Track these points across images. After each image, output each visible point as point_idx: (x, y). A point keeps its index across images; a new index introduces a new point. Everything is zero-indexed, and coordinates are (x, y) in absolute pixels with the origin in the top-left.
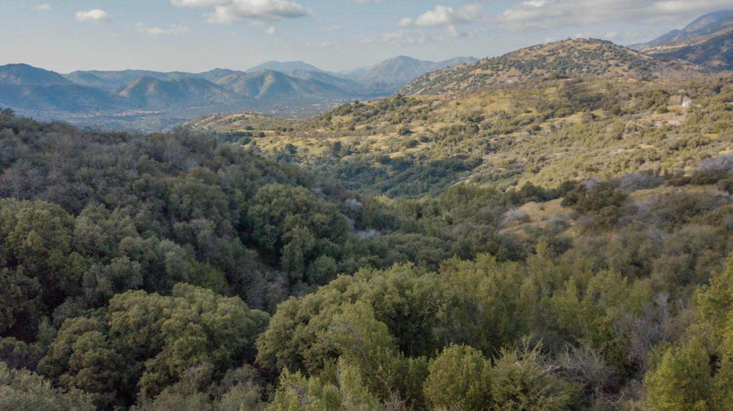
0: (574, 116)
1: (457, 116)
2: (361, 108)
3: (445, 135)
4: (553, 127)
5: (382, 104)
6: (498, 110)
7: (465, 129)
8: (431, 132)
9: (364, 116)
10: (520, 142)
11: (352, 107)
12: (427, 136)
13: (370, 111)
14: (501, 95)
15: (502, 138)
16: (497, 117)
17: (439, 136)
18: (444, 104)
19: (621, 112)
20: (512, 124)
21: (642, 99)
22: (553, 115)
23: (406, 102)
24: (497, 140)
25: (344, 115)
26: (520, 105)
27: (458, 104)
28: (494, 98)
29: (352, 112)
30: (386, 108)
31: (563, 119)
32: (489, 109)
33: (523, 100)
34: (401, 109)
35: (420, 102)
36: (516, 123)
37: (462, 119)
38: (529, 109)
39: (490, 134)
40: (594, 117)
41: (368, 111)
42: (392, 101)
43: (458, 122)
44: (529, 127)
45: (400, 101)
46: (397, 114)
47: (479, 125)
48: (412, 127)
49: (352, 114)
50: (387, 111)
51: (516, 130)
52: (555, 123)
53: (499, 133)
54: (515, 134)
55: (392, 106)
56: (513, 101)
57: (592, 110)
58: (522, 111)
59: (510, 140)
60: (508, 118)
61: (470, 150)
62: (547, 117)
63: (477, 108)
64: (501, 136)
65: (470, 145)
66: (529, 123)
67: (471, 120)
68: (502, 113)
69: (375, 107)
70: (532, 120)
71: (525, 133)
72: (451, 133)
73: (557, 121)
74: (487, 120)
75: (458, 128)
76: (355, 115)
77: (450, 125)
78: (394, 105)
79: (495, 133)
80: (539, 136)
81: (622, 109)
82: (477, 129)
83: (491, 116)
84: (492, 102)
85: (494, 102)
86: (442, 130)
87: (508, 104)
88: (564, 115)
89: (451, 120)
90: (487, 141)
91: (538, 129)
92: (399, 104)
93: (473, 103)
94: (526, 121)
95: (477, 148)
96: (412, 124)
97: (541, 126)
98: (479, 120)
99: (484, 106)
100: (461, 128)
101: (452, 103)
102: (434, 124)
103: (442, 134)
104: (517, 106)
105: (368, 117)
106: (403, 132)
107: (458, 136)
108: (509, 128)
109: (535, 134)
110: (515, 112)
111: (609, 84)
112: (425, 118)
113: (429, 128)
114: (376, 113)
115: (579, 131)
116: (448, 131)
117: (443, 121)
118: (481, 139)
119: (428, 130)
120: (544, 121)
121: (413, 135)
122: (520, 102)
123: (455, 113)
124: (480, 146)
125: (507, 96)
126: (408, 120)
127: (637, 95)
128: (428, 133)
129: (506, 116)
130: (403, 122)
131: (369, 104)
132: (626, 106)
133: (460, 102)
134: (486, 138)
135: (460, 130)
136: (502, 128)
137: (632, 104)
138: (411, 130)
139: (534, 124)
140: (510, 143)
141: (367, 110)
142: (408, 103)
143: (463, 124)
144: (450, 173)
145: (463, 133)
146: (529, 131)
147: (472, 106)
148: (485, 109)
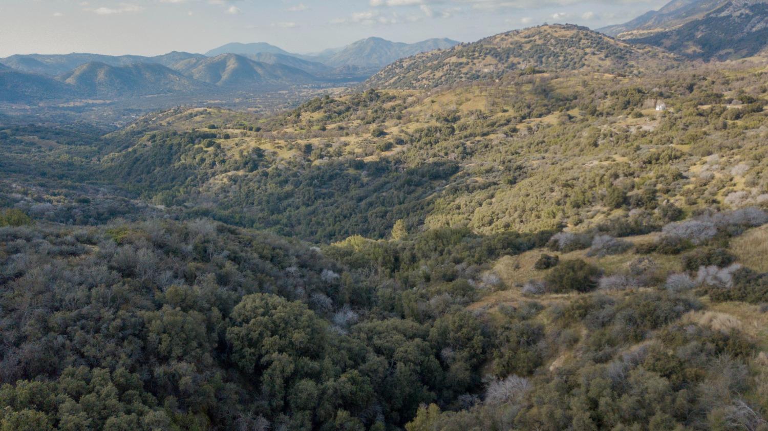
0: (550, 116)
1: (432, 116)
2: (332, 104)
3: (420, 136)
4: (530, 129)
5: (354, 99)
6: (474, 109)
7: (440, 131)
8: (406, 133)
9: (335, 112)
10: (497, 145)
11: (322, 103)
12: (402, 137)
13: (342, 108)
14: (477, 92)
15: (479, 141)
16: (473, 117)
17: (414, 138)
18: (419, 101)
19: (597, 113)
20: (488, 126)
21: (618, 98)
22: (529, 115)
23: (378, 97)
24: (473, 143)
25: (313, 111)
26: (496, 104)
27: (433, 102)
28: (470, 96)
29: (322, 108)
30: (358, 104)
31: (540, 119)
32: (465, 108)
33: (499, 98)
34: (376, 104)
35: (394, 98)
36: (493, 125)
37: (437, 120)
38: (505, 108)
39: (466, 137)
40: (570, 117)
41: (340, 107)
42: (364, 95)
43: (434, 123)
44: (506, 128)
45: (373, 96)
46: (370, 112)
47: (455, 126)
48: (386, 128)
49: (323, 110)
50: (360, 107)
51: (493, 132)
52: (532, 125)
53: (475, 135)
54: (492, 136)
55: (365, 101)
56: (489, 99)
57: (568, 110)
58: (498, 110)
59: (486, 142)
60: (485, 118)
61: (446, 154)
62: (524, 118)
63: (453, 107)
64: (478, 138)
65: (446, 148)
66: (506, 124)
67: (446, 120)
68: (478, 112)
69: (347, 102)
70: (508, 121)
71: (501, 136)
72: (427, 135)
73: (534, 122)
74: (462, 120)
75: (434, 130)
76: (325, 112)
77: (426, 126)
78: (367, 100)
79: (471, 135)
80: (515, 138)
81: (598, 109)
82: (453, 130)
83: (468, 115)
84: (468, 100)
85: (470, 100)
86: (417, 131)
87: (484, 102)
88: (540, 116)
89: (426, 120)
90: (463, 144)
91: (515, 130)
92: (371, 100)
93: (448, 101)
94: (502, 122)
95: (453, 152)
96: (386, 124)
97: (518, 127)
98: (455, 119)
99: (460, 104)
100: (437, 129)
101: (427, 100)
102: (408, 124)
103: (417, 135)
104: (493, 105)
105: (339, 113)
106: (377, 134)
107: (433, 138)
108: (486, 130)
109: (512, 136)
110: (491, 111)
111: (585, 81)
112: (399, 118)
113: (404, 129)
114: (348, 109)
115: (555, 134)
116: (423, 133)
117: (417, 121)
118: (457, 142)
119: (402, 131)
120: (521, 122)
121: (388, 137)
122: (497, 100)
123: (430, 112)
124: (456, 150)
125: (482, 94)
126: (381, 119)
127: (613, 94)
128: (403, 134)
129: (482, 116)
130: (376, 121)
131: (340, 99)
132: (602, 105)
133: (435, 99)
134: (462, 141)
135: (436, 131)
136: (479, 130)
137: (608, 102)
138: (385, 131)
139: (511, 126)
140: (486, 146)
141: (338, 106)
142: (381, 99)
143: (438, 125)
144: (426, 182)
145: (438, 134)
146: (506, 133)
147: (447, 104)
148: (461, 107)
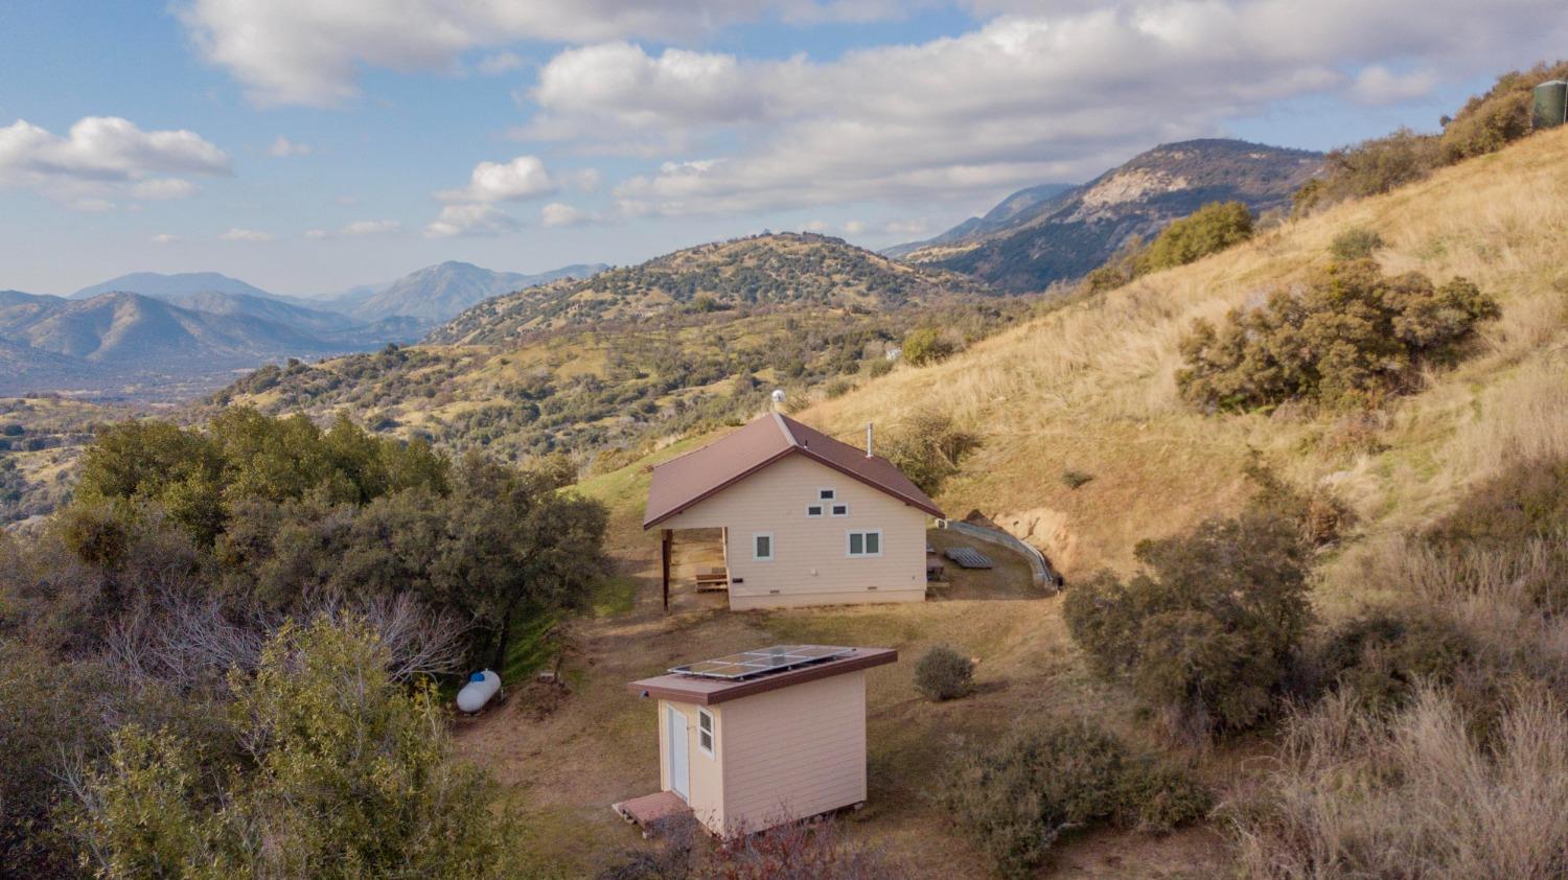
0: (723, 382)
1: (497, 388)
2: (301, 376)
3: (468, 427)
4: (680, 406)
5: (351, 365)
6: (582, 374)
7: (509, 414)
8: (439, 421)
9: (306, 391)
10: (615, 437)
11: (278, 375)
12: (430, 430)
13: (321, 382)
14: (590, 343)
15: (580, 431)
16: (579, 389)
17: (453, 431)
18: (478, 362)
19: (805, 373)
20: (602, 402)
21: (842, 348)
22: (683, 381)
23: (405, 359)
24: (569, 434)
25: (259, 391)
26: (627, 363)
27: (504, 362)
28: (576, 350)
29: (278, 384)
30: (358, 375)
31: (702, 388)
32: (564, 373)
33: (632, 353)
34: (392, 374)
35: (437, 360)
36: (611, 400)
37: (507, 394)
38: (642, 371)
39: (555, 423)
40: (756, 383)
41: (317, 382)
42: (374, 357)
43: (500, 401)
44: (635, 406)
45: (393, 357)
46: (379, 385)
47: (540, 405)
48: (402, 413)
49: (280, 387)
50: (362, 380)
51: (610, 413)
52: (687, 399)
53: (574, 420)
54: (607, 421)
55: (375, 369)
56: (613, 354)
57: (754, 370)
58: (629, 375)
59: (595, 433)
60: (599, 389)
61: (513, 457)
62: (673, 386)
63: (541, 371)
64: (578, 426)
65: (513, 446)
66: (636, 398)
67: (525, 395)
68: (590, 380)
69: (335, 371)
70: (642, 393)
71: (625, 419)
72: (480, 424)
73: (689, 394)
74: (558, 395)
75: (495, 413)
76: (284, 391)
77: (480, 406)
78: (379, 366)
79: (565, 420)
80: (652, 424)
81: (806, 366)
82: (536, 413)
83: (569, 386)
84: (571, 357)
85: (576, 357)
86: (460, 417)
87: (603, 361)
88: (704, 382)
89: (484, 396)
90: (549, 437)
91: (652, 409)
92: (389, 365)
93: (534, 360)
94: (630, 394)
95: (528, 452)
96: (401, 406)
97: (658, 403)
98: (544, 394)
99: (557, 366)
100: (502, 412)
101: (494, 361)
102: (448, 406)
103: (461, 425)
104: (619, 366)
105: (315, 393)
106: (375, 425)
107: (492, 429)
108: (596, 409)
109: (646, 420)
110: (616, 377)
111: (792, 321)
112: (431, 394)
113: (436, 413)
114: (335, 385)
115: (717, 410)
116: (473, 419)
117: (466, 398)
118: (538, 433)
119: (431, 418)
120: (665, 393)
121: (399, 430)
122: (628, 357)
123: (494, 381)
124: (532, 449)
125: (601, 345)
126: (393, 397)
127: (836, 340)
128: (431, 424)
129: (595, 385)
130: (382, 402)
131: (320, 366)
132: (814, 361)
133: (508, 358)
134: (547, 431)
135: (500, 416)
136: (583, 411)
137: (825, 356)
138: (397, 419)
139: (645, 400)
140: (594, 440)
141: (314, 379)
142: (409, 363)
143: (507, 403)
145: (504, 420)
146: (635, 415)
147: (531, 366)
148: (558, 371)
